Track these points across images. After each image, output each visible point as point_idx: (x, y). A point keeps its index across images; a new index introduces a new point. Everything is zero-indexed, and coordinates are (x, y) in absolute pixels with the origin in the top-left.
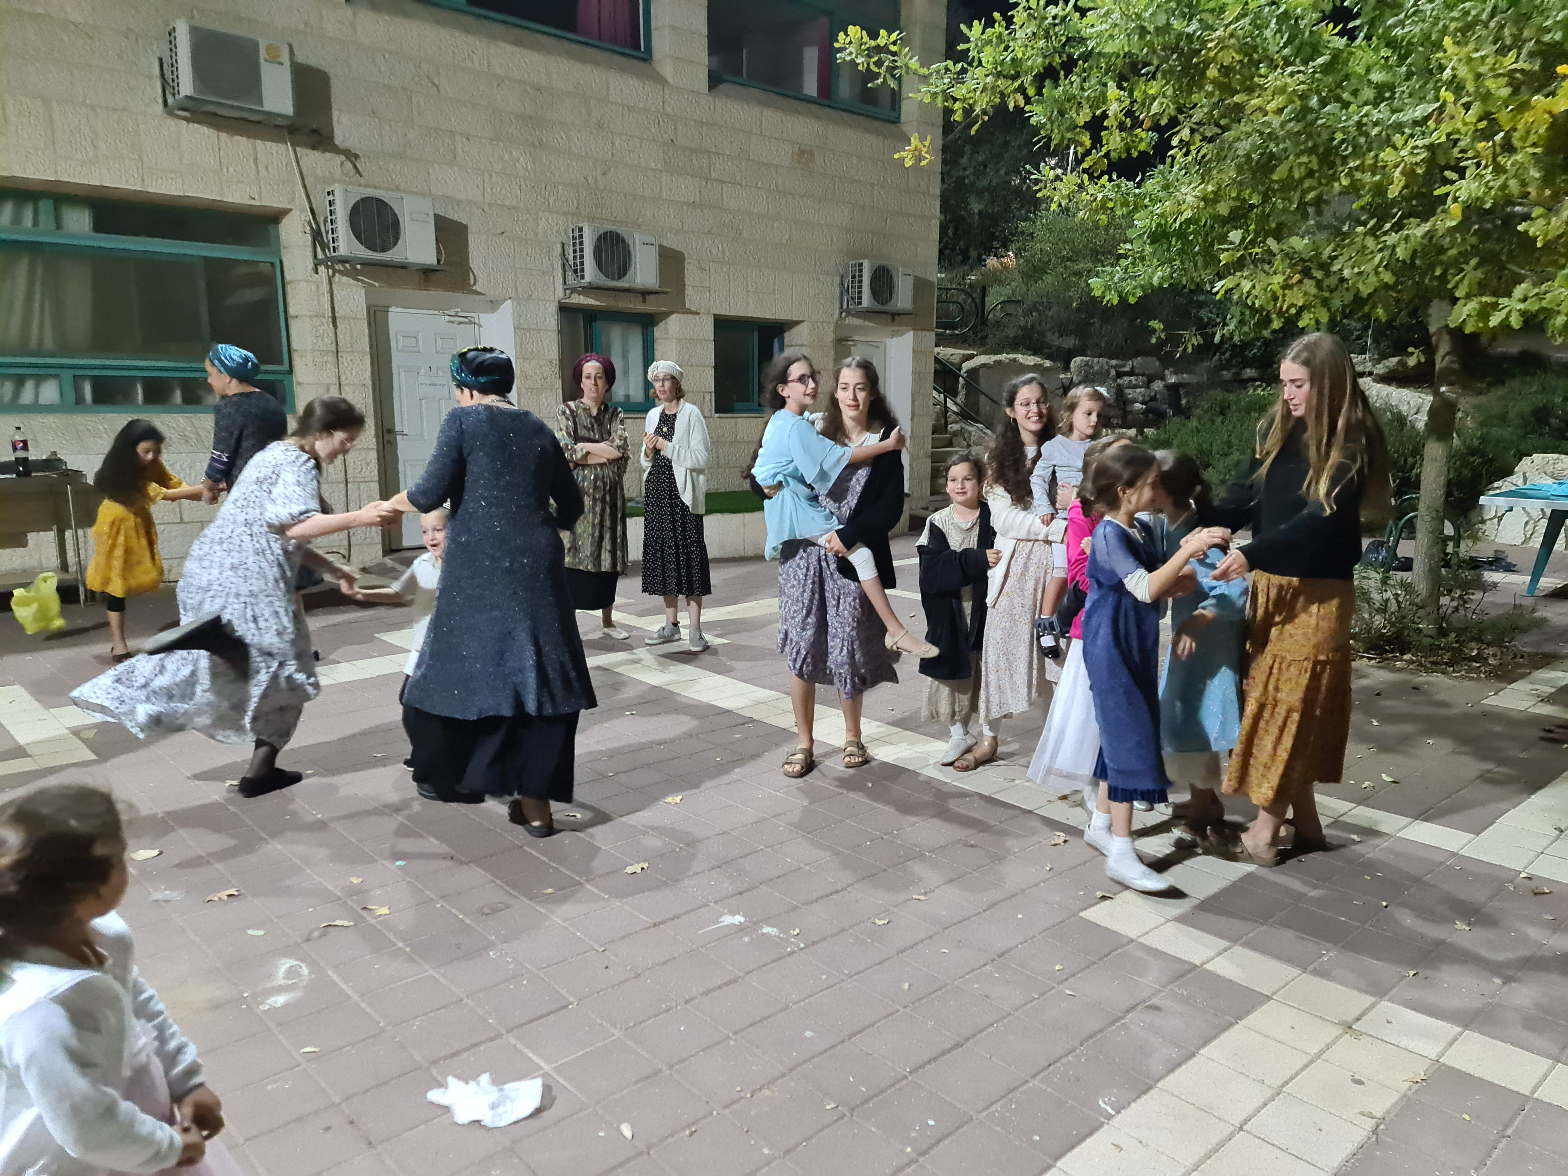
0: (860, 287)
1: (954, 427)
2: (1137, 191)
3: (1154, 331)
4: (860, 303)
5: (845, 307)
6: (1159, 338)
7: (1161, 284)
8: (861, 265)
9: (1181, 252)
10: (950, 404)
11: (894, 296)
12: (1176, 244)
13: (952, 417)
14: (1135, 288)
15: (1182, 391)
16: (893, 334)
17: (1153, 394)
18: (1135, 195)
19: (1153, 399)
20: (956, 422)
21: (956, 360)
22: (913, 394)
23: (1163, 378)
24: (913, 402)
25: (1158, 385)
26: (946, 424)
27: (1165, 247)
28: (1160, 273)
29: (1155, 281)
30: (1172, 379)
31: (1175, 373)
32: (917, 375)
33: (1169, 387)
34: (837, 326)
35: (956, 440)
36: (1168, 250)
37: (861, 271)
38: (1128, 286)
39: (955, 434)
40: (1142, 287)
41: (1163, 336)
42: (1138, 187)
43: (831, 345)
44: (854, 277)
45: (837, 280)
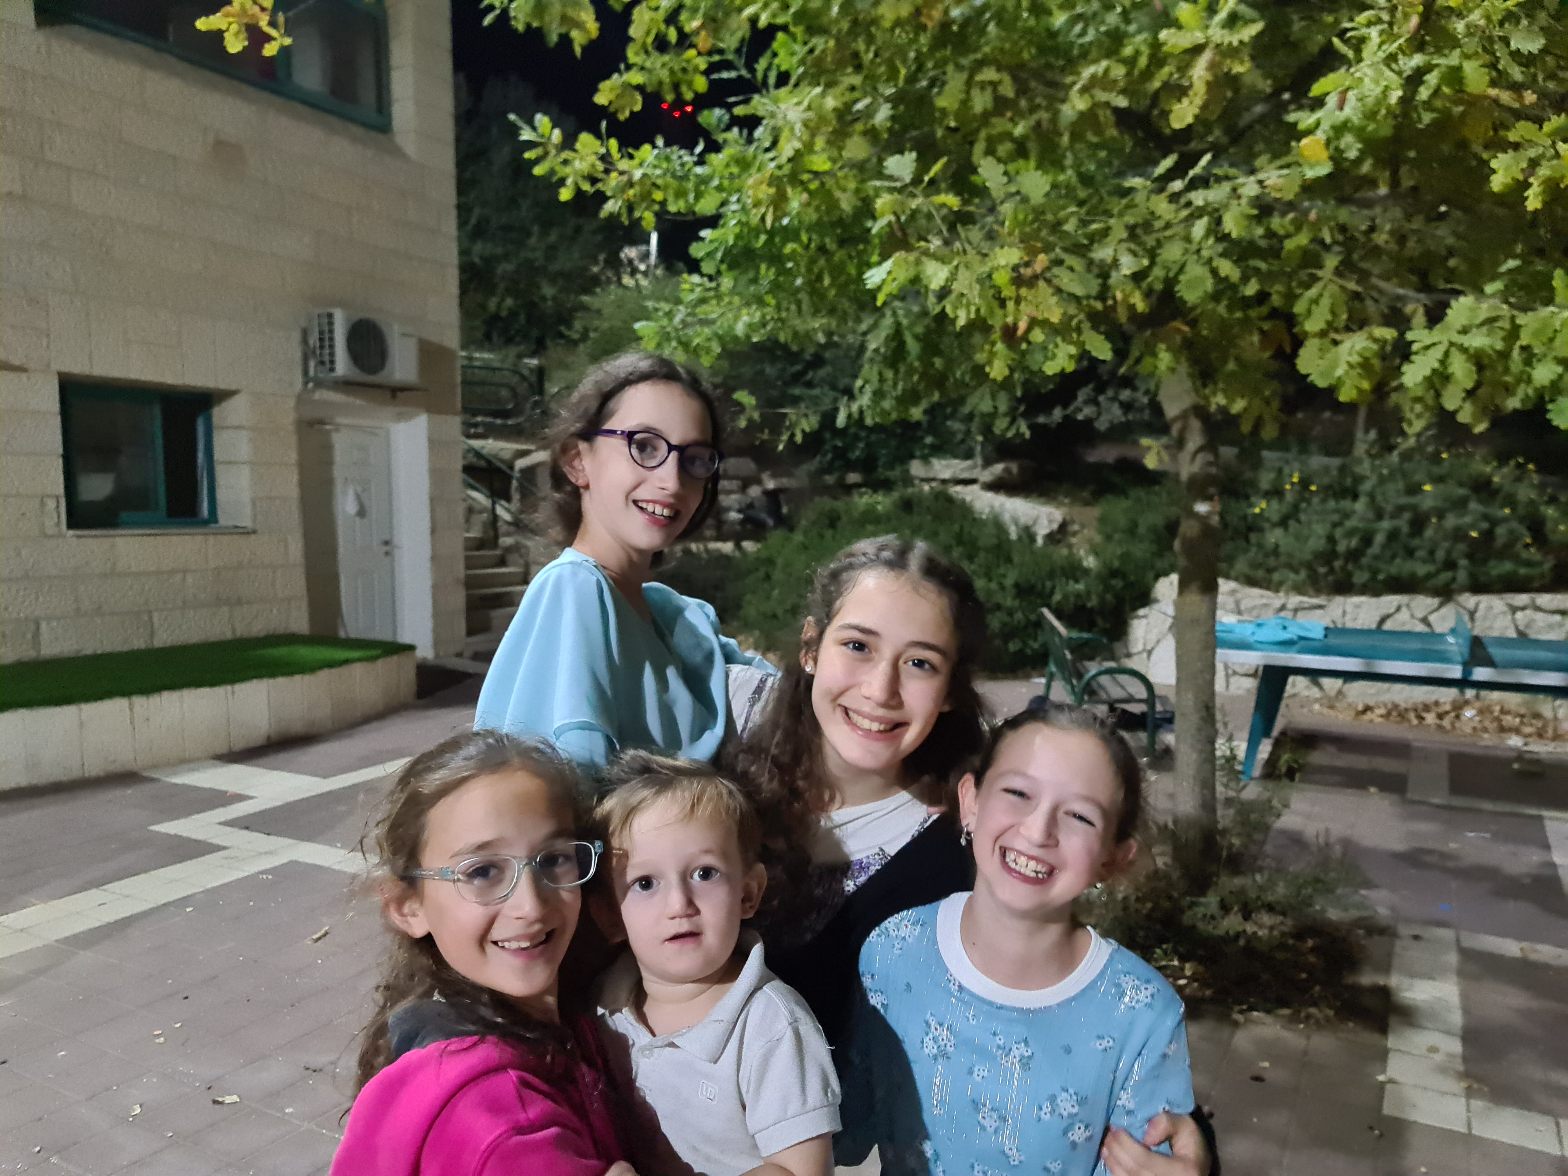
0: (332, 347)
1: (506, 541)
2: (699, 170)
3: (741, 408)
4: (332, 370)
5: (312, 372)
6: (750, 421)
7: (748, 337)
8: (330, 316)
9: (775, 288)
10: (500, 511)
11: (389, 362)
12: (767, 274)
13: (502, 528)
14: (709, 340)
15: (782, 497)
16: (401, 417)
17: (749, 501)
18: (697, 176)
19: (751, 506)
20: (508, 534)
21: (506, 455)
22: (432, 500)
23: (759, 482)
24: (433, 511)
25: (754, 491)
26: (496, 537)
27: (751, 275)
28: (745, 318)
29: (740, 329)
30: (771, 485)
31: (774, 476)
32: (437, 475)
33: (767, 493)
34: (301, 400)
35: (511, 558)
36: (755, 281)
37: (331, 324)
38: (699, 336)
39: (509, 549)
40: (720, 338)
41: (756, 416)
42: (701, 162)
43: (292, 428)
44: (321, 333)
45: (296, 336)
